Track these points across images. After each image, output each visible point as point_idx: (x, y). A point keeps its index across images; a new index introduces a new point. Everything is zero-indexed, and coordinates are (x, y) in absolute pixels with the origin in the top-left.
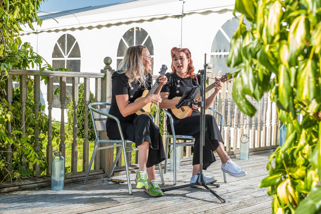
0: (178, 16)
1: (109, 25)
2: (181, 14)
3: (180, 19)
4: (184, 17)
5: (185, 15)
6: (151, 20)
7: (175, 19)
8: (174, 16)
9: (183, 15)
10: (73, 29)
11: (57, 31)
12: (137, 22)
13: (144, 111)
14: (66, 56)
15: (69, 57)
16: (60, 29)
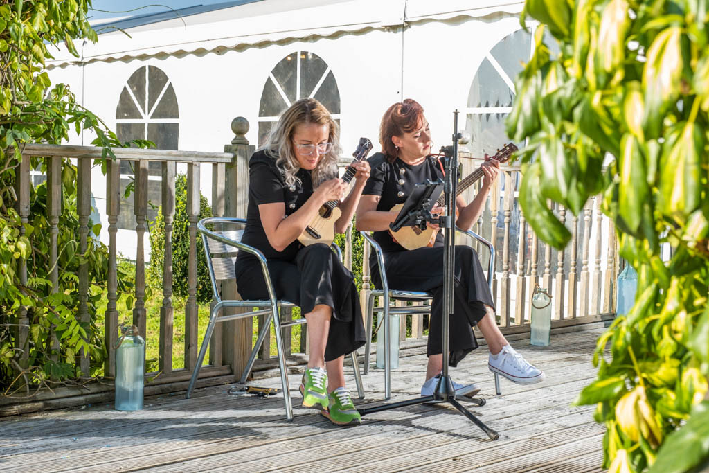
0: (394, 28)
1: (241, 48)
2: (401, 22)
3: (398, 33)
4: (408, 30)
6: (335, 36)
7: (387, 33)
8: (386, 27)
9: (405, 24)
10: (162, 56)
11: (127, 59)
12: (305, 40)
13: (319, 237)
14: (147, 115)
15: (154, 118)
16: (134, 55)
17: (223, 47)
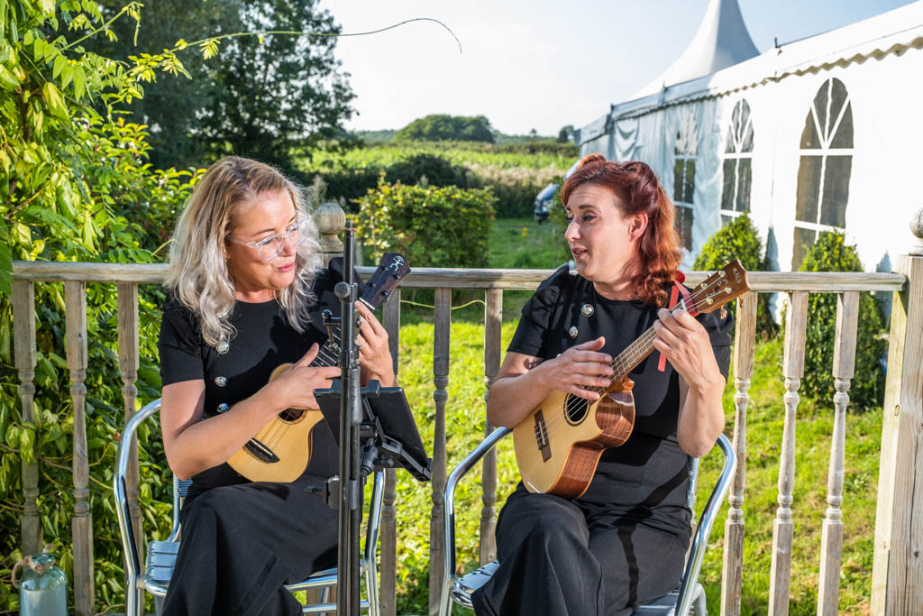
10: (843, 63)
11: (813, 70)
13: (274, 459)
14: (825, 144)
15: (832, 147)
16: (817, 64)
17: (898, 45)
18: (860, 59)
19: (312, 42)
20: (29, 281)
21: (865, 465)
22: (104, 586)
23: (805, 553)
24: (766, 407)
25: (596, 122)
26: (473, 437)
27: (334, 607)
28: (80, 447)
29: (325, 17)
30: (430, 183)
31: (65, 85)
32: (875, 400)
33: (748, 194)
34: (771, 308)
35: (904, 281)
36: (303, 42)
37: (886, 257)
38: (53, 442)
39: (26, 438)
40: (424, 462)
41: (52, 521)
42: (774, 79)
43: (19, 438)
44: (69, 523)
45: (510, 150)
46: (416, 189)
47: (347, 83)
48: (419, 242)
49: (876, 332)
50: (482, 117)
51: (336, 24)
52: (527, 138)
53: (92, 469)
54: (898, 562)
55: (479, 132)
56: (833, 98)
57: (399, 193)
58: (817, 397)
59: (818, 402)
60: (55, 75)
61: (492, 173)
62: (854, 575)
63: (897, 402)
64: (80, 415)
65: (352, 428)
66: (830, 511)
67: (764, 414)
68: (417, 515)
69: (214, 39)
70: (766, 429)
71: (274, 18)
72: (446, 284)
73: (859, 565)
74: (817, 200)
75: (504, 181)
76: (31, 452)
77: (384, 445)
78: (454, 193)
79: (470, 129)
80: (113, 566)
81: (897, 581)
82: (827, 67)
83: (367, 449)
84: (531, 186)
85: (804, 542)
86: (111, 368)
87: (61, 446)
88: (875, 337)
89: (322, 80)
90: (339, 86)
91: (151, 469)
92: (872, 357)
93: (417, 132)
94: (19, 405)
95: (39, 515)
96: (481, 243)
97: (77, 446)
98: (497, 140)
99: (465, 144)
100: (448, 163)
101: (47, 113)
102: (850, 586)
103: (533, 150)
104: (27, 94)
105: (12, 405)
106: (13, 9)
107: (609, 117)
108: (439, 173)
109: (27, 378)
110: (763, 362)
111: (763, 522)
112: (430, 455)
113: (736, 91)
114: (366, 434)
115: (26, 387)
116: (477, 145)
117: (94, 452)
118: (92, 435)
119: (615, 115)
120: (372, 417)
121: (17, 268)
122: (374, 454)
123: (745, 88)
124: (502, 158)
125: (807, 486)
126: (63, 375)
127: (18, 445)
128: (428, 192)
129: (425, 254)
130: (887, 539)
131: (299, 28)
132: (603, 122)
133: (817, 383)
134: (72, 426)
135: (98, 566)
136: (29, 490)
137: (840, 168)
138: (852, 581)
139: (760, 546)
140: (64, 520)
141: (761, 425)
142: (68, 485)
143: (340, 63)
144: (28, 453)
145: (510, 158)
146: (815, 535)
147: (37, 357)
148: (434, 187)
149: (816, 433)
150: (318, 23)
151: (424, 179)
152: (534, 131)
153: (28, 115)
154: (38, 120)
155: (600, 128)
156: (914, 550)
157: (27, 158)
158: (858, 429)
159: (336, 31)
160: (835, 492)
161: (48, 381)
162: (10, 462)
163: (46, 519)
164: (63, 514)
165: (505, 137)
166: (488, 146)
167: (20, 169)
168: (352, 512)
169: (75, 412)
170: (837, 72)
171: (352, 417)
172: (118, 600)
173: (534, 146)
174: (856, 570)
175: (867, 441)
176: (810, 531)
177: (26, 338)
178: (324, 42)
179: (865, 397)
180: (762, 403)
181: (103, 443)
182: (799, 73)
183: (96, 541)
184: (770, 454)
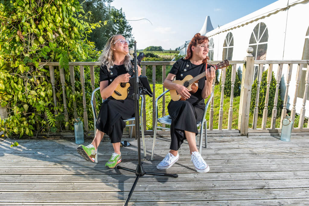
0: (285, 9)
1: (247, 24)
2: (286, 7)
3: (287, 11)
4: (289, 9)
5: (290, 6)
6: (269, 16)
7: (283, 11)
8: (282, 9)
9: (288, 7)
10: (232, 29)
11: (226, 31)
12: (261, 18)
13: (121, 95)
14: (228, 46)
15: (229, 46)
16: (227, 30)
17: (243, 24)
18: (235, 28)
19: (127, 31)
20: (73, 66)
21: (236, 106)
22: (90, 126)
23: (224, 122)
24: (217, 97)
25: (183, 45)
26: (160, 104)
27: (135, 125)
28: (84, 98)
29: (129, 26)
30: (150, 57)
31: (78, 27)
32: (238, 95)
33: (213, 57)
34: (218, 79)
35: (245, 62)
36: (125, 32)
37: (240, 67)
38: (79, 98)
39: (74, 97)
40: (151, 93)
41: (80, 113)
42: (218, 33)
43: (72, 97)
44: (83, 113)
45: (166, 53)
46: (148, 58)
47: (134, 39)
48: (148, 69)
49: (238, 81)
50: (160, 47)
51: (131, 27)
52: (169, 50)
53: (86, 103)
54: (243, 118)
55: (160, 49)
56: (230, 37)
57: (144, 59)
58: (226, 95)
59: (227, 96)
60: (76, 25)
61: (163, 56)
62: (234, 126)
63: (244, 86)
64: (84, 92)
65: (137, 84)
66: (230, 108)
67: (216, 98)
68: (150, 119)
69: (106, 21)
70: (217, 101)
71: (119, 27)
72: (155, 64)
73: (235, 124)
74: (226, 57)
75: (165, 58)
76: (75, 99)
77: (143, 89)
78: (155, 58)
79: (158, 49)
80: (92, 122)
81: (243, 121)
82: (229, 30)
83: (140, 90)
84: (170, 59)
85: (224, 121)
86: (89, 85)
87: (81, 98)
88: (238, 82)
89: (129, 39)
90: (132, 40)
91: (98, 103)
92: (238, 86)
93: (147, 49)
94: (72, 91)
95: (77, 112)
96: (161, 68)
97: (83, 98)
98: (163, 51)
99: (157, 52)
100: (154, 55)
101: (75, 34)
102: (233, 128)
103: (170, 53)
104: (70, 29)
105: (71, 91)
106: (67, 11)
107: (185, 44)
108: (152, 56)
109: (73, 85)
110: (216, 89)
111: (216, 117)
112: (152, 92)
113: (211, 36)
114: (140, 86)
115: (73, 87)
116: (159, 52)
117: (87, 100)
118: (86, 96)
119: (187, 43)
120: (141, 83)
121: (70, 63)
122: (141, 91)
123: (212, 36)
124: (164, 54)
125: (225, 111)
126: (80, 86)
127: (72, 98)
128: (150, 59)
129: (150, 71)
130: (241, 113)
131: (124, 28)
132: (184, 45)
133: (226, 92)
134: (82, 95)
135: (89, 122)
136: (75, 107)
137: (231, 50)
138: (233, 127)
139: (216, 121)
140: (82, 113)
141: (216, 100)
142: (83, 106)
143: (132, 35)
144: (74, 99)
145: (166, 54)
146: (226, 119)
147: (75, 81)
148: (151, 58)
149: (226, 101)
150: (128, 27)
151: (149, 56)
152: (171, 49)
153: (71, 34)
154: (73, 35)
155: (184, 46)
156: (246, 115)
157: (71, 42)
158: (234, 100)
159: (131, 29)
160: (231, 104)
161: (77, 86)
162: (71, 102)
163: (78, 113)
164: (82, 112)
165: (165, 50)
166: (162, 52)
167: (70, 45)
168: (137, 100)
169: (83, 92)
170: (231, 31)
171: (137, 81)
172: (93, 128)
173: (170, 52)
174: (234, 125)
175: (236, 102)
176: (225, 119)
177: (73, 77)
178: (129, 31)
179: (236, 94)
180: (216, 96)
181: (89, 98)
182: (223, 32)
183: (88, 118)
184: (217, 105)
